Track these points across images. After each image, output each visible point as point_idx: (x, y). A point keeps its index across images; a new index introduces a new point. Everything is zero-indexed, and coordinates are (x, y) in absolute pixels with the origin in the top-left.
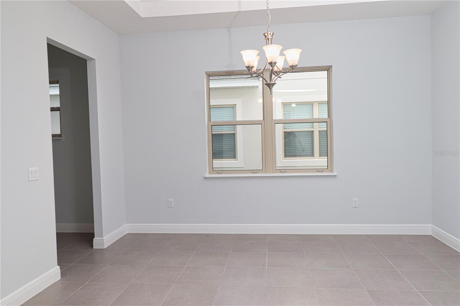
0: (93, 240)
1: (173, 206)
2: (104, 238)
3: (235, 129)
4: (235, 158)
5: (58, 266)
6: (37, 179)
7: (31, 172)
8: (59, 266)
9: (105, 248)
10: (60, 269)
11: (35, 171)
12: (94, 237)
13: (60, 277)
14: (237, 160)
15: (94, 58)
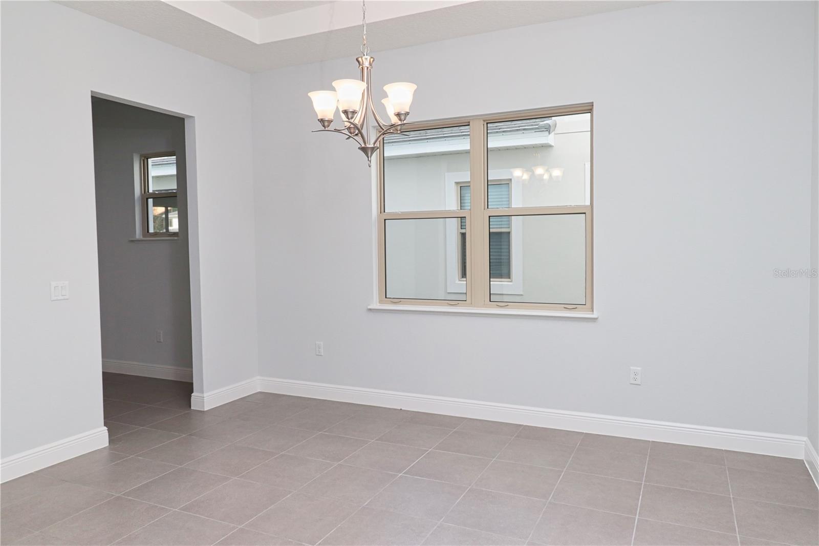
0: (191, 396)
1: (322, 354)
2: (205, 395)
3: (509, 226)
4: (510, 278)
5: (105, 427)
6: (66, 297)
7: (55, 287)
8: (107, 427)
9: (205, 410)
10: (107, 431)
11: (62, 287)
12: (193, 392)
13: (108, 443)
14: (511, 281)
15: (192, 115)
